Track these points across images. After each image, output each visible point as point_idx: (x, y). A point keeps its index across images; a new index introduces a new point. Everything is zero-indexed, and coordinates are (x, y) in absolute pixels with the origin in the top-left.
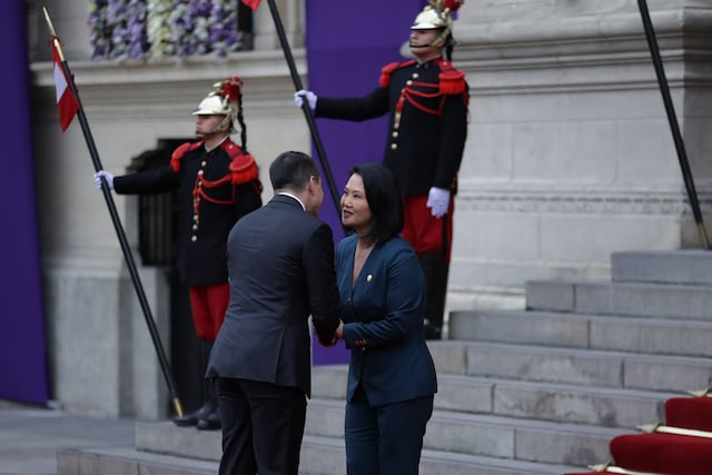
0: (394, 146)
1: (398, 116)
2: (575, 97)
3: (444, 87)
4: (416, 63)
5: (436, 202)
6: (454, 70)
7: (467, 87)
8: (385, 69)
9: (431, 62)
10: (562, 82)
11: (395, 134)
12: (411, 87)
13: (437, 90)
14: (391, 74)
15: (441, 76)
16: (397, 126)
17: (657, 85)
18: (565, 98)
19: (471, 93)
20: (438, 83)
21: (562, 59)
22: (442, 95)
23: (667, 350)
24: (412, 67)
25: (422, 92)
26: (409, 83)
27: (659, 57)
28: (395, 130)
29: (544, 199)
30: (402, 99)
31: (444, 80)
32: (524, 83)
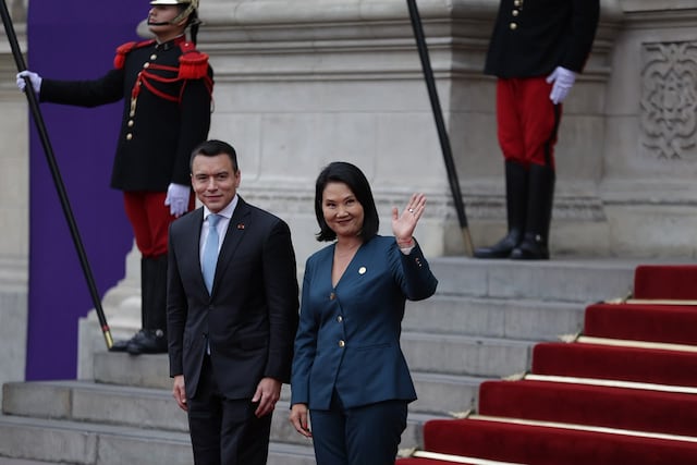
0: (129, 136)
1: (134, 103)
2: (332, 87)
3: (184, 71)
4: (155, 43)
5: (175, 199)
6: (198, 52)
7: (210, 71)
8: (120, 49)
9: (171, 43)
10: (317, 70)
11: (131, 123)
12: (147, 69)
13: (175, 74)
14: (127, 55)
15: (181, 58)
16: (132, 113)
17: (422, 75)
18: (319, 87)
19: (215, 79)
20: (178, 67)
21: (317, 44)
22: (182, 81)
23: (426, 367)
24: (150, 47)
25: (161, 76)
26: (147, 65)
27: (425, 45)
28: (131, 119)
29: (295, 199)
30: (139, 83)
31: (186, 63)
32: (275, 69)
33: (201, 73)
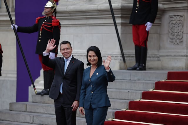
0: (40, 41)
1: (41, 32)
2: (91, 27)
3: (53, 24)
4: (46, 17)
5: (51, 56)
6: (57, 19)
7: (60, 24)
8: (37, 19)
9: (49, 17)
10: (87, 23)
11: (40, 37)
12: (44, 24)
13: (51, 25)
14: (39, 20)
15: (52, 21)
16: (40, 35)
17: (114, 24)
18: (88, 27)
19: (61, 26)
20: (52, 23)
21: (87, 17)
22: (53, 26)
23: (115, 98)
24: (45, 18)
25: (47, 25)
26: (44, 23)
27: (114, 17)
28: (40, 36)
29: (82, 56)
30: (42, 27)
31: (53, 22)
32: (77, 23)
33: (58, 24)
